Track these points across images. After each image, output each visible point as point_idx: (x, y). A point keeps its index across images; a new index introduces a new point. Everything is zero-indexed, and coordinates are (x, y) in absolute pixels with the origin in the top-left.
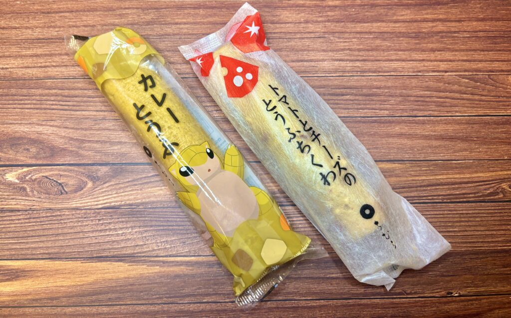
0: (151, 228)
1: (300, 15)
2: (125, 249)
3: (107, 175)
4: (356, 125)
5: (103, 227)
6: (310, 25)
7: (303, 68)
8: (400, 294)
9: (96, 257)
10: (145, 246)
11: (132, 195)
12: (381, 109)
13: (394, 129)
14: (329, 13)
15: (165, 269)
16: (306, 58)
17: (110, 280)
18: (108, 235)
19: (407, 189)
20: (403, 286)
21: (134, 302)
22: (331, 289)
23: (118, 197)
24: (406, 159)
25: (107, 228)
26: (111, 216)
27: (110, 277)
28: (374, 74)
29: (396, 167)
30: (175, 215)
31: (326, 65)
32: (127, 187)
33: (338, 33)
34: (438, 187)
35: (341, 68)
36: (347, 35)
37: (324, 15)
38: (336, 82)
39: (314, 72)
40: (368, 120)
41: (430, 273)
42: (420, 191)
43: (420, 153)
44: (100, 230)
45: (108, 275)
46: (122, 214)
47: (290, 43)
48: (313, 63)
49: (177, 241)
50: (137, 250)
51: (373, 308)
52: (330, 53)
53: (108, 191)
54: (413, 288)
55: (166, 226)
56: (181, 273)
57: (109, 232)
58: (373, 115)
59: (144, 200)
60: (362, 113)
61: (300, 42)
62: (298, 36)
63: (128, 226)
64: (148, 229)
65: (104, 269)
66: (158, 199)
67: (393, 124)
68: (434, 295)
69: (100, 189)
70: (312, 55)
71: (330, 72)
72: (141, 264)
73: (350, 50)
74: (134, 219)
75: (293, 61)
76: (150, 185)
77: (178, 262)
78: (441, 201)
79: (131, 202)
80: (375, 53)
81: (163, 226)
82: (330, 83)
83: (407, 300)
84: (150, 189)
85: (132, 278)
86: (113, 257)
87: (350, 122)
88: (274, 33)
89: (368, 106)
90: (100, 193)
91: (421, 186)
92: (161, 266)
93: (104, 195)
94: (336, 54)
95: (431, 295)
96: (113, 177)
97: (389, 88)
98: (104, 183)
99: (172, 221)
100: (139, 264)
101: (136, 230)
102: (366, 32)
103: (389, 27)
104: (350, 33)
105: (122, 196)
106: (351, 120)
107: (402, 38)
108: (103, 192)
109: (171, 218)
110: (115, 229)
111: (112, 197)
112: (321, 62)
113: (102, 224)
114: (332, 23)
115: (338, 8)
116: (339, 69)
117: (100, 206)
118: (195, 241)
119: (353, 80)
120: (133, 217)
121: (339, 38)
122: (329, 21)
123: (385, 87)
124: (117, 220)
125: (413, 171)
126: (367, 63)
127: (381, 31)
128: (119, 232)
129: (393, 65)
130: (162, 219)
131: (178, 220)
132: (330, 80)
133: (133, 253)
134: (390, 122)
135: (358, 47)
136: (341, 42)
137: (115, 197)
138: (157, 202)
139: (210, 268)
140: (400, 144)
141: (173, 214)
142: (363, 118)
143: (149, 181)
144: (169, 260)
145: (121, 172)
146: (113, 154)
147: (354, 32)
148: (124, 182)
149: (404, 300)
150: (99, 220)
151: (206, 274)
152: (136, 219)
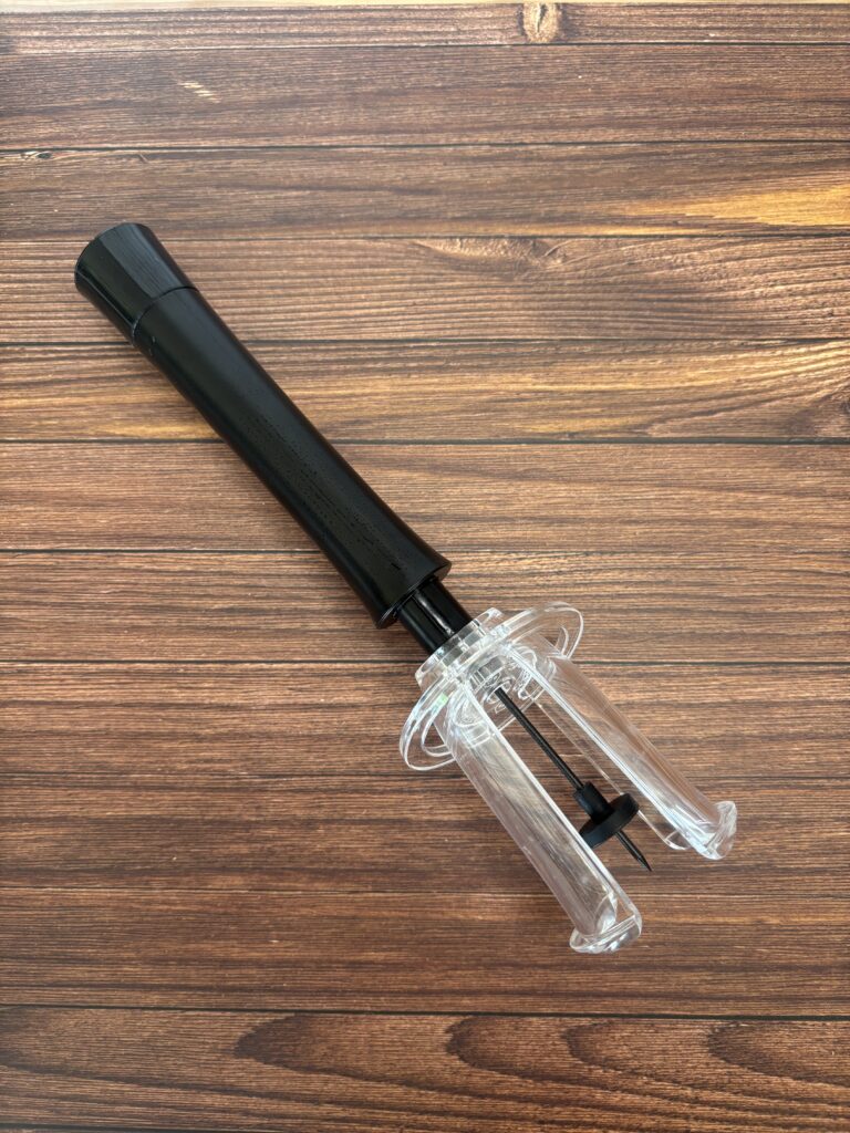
0: (708, 295)
1: (327, 845)
2: (766, 252)
3: (822, 417)
4: (204, 530)
5: (821, 299)
6: (299, 813)
7: (329, 685)
8: (154, 157)
9: (829, 236)
10: (720, 258)
11: (760, 370)
12: (137, 570)
13: (111, 521)
14: (244, 849)
15: (671, 210)
16: (318, 716)
17: (794, 190)
18: (809, 282)
19: (102, 375)
20: (145, 171)
21: (737, 146)
22: (301, 166)
23: (792, 366)
24: (94, 445)
25: (811, 297)
26: (804, 323)
27: (794, 195)
28: (142, 666)
29: (121, 426)
30: (657, 323)
31: (266, 695)
32: (772, 389)
33: (225, 790)
34: (29, 379)
35: (228, 686)
36: (202, 780)
37: (259, 845)
38: (245, 645)
39: (301, 673)
40: (172, 544)
41: (80, 196)
42: (72, 372)
43: (56, 459)
44: (827, 292)
45: (799, 200)
46: (778, 327)
47: (360, 759)
48: (300, 701)
49: (647, 268)
50: (738, 250)
51: (216, 131)
52: (252, 727)
53: (818, 379)
54: (122, 168)
55: (675, 300)
56: (635, 203)
57: (805, 289)
58: (158, 557)
59: (731, 357)
60: (187, 563)
61: (331, 763)
62: (335, 781)
63: (762, 302)
64: (715, 295)
65: (808, 210)
66: (696, 359)
67: (111, 531)
68: (79, 154)
69: (836, 383)
70: (301, 723)
71: (258, 674)
72: (727, 221)
73: (198, 738)
74: (750, 317)
75: (354, 706)
76: (720, 392)
77: (644, 225)
78: (28, 349)
79: (760, 354)
80: (132, 726)
81: (681, 301)
82: (261, 643)
83: (138, 145)
84: (719, 381)
85: (746, 193)
86: (791, 236)
87: (220, 539)
88: (401, 791)
89: (169, 579)
90: (837, 374)
91: (69, 381)
92: (683, 216)
93: (826, 371)
94: (235, 726)
95: (84, 153)
96: (807, 412)
97: (109, 628)
98: (828, 397)
99: (663, 310)
100: (733, 221)
101: (743, 292)
102: (148, 788)
103: (84, 804)
104: (190, 789)
105: (784, 368)
106: (219, 543)
107: (52, 769)
108: (829, 377)
109: (662, 317)
110: (792, 294)
111: (806, 365)
112: (279, 702)
113: (824, 305)
114: (238, 819)
115: (217, 865)
116: (232, 682)
117: (832, 345)
118: (606, 268)
119: (199, 650)
120: (752, 320)
121: (224, 773)
122: (248, 825)
123: (117, 630)
124: (790, 314)
125: (82, 417)
126: (155, 698)
127: (106, 792)
128: (782, 287)
129: (88, 693)
130: (686, 315)
131: (647, 313)
132: (259, 653)
133: (746, 243)
134: (118, 538)
135: (175, 745)
136: (220, 761)
137: (800, 365)
138: (698, 353)
139: (572, 212)
140: (103, 481)
141: (660, 326)
142: (186, 547)
143: (723, 402)
144: (664, 228)
145: (791, 423)
146: (815, 465)
147: (182, 789)
148: (781, 398)
149: (147, 145)
150: (831, 314)
151: (580, 200)
152: (744, 316)
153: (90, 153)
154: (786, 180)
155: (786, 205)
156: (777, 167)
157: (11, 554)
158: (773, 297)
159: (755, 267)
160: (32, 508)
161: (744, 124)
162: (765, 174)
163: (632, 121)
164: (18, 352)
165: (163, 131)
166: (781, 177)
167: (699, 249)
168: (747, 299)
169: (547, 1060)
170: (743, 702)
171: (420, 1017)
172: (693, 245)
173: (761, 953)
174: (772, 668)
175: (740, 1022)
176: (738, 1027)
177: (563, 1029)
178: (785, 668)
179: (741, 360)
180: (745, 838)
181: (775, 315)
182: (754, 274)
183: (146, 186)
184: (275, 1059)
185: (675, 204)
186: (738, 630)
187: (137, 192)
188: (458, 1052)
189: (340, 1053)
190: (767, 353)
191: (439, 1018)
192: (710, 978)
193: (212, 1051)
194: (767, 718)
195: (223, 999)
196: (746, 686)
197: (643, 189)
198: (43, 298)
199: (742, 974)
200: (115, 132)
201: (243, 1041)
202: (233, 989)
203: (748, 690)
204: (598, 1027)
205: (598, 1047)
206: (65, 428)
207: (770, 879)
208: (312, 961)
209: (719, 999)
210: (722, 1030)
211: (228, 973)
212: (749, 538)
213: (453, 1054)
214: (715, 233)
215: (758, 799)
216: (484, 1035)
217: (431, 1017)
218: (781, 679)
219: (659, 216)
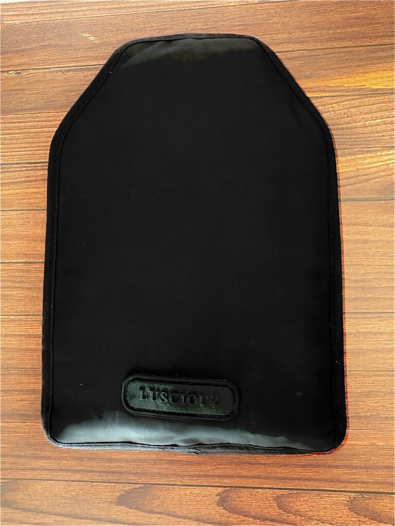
153: (39, 71)
154: (381, 65)
155: (381, 78)
156: (376, 59)
157: (7, 264)
158: (375, 125)
159: (366, 111)
160: (16, 242)
161: (359, 37)
162: (370, 62)
163: (301, 39)
164: (8, 168)
165: (73, 58)
166: (378, 63)
167: (337, 103)
168: (362, 127)
169: (266, 511)
170: (363, 332)
171: (204, 488)
172: (334, 101)
173: (374, 459)
174: (377, 315)
175: (364, 494)
176: (363, 497)
177: (274, 496)
178: (384, 315)
179: (359, 158)
180: (365, 402)
181: (376, 135)
182: (366, 114)
183: (65, 85)
184: (134, 507)
185: (324, 80)
186: (359, 296)
187: (61, 88)
188: (223, 505)
189: (165, 505)
190: (373, 155)
191: (213, 488)
192: (348, 472)
193: (105, 502)
194: (375, 341)
195: (110, 477)
196: (364, 324)
197: (307, 73)
198: (19, 141)
199: (365, 470)
200: (50, 60)
201: (119, 497)
202: (114, 472)
203: (365, 326)
204: (292, 495)
205: (292, 505)
206: (31, 204)
207: (378, 422)
208: (151, 460)
209: (353, 483)
210: (355, 498)
211: (111, 465)
212: (364, 249)
213: (220, 506)
214: (345, 94)
215: (370, 382)
216: (235, 498)
217: (209, 488)
218: (382, 321)
219: (316, 87)
